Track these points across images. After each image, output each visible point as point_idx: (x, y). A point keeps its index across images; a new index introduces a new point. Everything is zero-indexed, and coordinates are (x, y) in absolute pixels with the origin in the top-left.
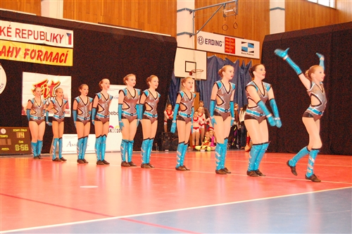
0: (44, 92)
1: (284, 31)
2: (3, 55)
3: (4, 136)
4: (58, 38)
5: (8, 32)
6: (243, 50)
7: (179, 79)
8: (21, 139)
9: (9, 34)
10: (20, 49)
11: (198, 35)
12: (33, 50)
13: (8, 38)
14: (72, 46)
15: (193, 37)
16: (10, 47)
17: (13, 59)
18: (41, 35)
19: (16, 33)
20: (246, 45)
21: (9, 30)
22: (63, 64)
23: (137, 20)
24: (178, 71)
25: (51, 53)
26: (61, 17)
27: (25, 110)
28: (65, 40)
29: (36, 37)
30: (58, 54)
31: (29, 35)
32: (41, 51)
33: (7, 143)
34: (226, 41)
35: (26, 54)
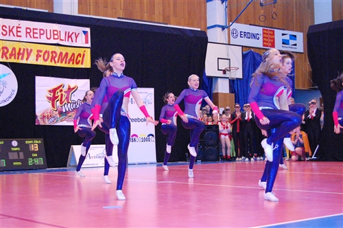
0: (59, 98)
1: (331, 21)
2: (13, 57)
3: (16, 149)
4: (73, 36)
5: (17, 31)
6: (283, 43)
7: (211, 79)
8: (34, 152)
9: (19, 34)
10: (31, 50)
11: (231, 28)
12: (46, 52)
13: (18, 39)
14: (89, 45)
15: (226, 30)
16: (20, 49)
17: (24, 61)
18: (54, 35)
19: (27, 33)
20: (287, 37)
21: (19, 29)
22: (80, 66)
23: (161, 13)
24: (210, 70)
25: (67, 54)
26: (76, 13)
27: (39, 118)
28: (81, 39)
29: (49, 37)
30: (73, 54)
31: (41, 34)
32: (55, 52)
33: (19, 156)
34: (264, 33)
35: (38, 56)
